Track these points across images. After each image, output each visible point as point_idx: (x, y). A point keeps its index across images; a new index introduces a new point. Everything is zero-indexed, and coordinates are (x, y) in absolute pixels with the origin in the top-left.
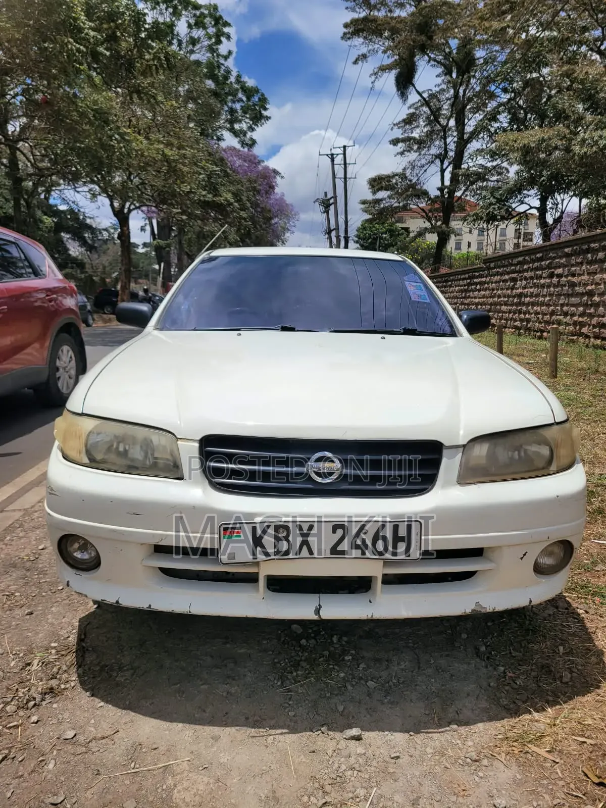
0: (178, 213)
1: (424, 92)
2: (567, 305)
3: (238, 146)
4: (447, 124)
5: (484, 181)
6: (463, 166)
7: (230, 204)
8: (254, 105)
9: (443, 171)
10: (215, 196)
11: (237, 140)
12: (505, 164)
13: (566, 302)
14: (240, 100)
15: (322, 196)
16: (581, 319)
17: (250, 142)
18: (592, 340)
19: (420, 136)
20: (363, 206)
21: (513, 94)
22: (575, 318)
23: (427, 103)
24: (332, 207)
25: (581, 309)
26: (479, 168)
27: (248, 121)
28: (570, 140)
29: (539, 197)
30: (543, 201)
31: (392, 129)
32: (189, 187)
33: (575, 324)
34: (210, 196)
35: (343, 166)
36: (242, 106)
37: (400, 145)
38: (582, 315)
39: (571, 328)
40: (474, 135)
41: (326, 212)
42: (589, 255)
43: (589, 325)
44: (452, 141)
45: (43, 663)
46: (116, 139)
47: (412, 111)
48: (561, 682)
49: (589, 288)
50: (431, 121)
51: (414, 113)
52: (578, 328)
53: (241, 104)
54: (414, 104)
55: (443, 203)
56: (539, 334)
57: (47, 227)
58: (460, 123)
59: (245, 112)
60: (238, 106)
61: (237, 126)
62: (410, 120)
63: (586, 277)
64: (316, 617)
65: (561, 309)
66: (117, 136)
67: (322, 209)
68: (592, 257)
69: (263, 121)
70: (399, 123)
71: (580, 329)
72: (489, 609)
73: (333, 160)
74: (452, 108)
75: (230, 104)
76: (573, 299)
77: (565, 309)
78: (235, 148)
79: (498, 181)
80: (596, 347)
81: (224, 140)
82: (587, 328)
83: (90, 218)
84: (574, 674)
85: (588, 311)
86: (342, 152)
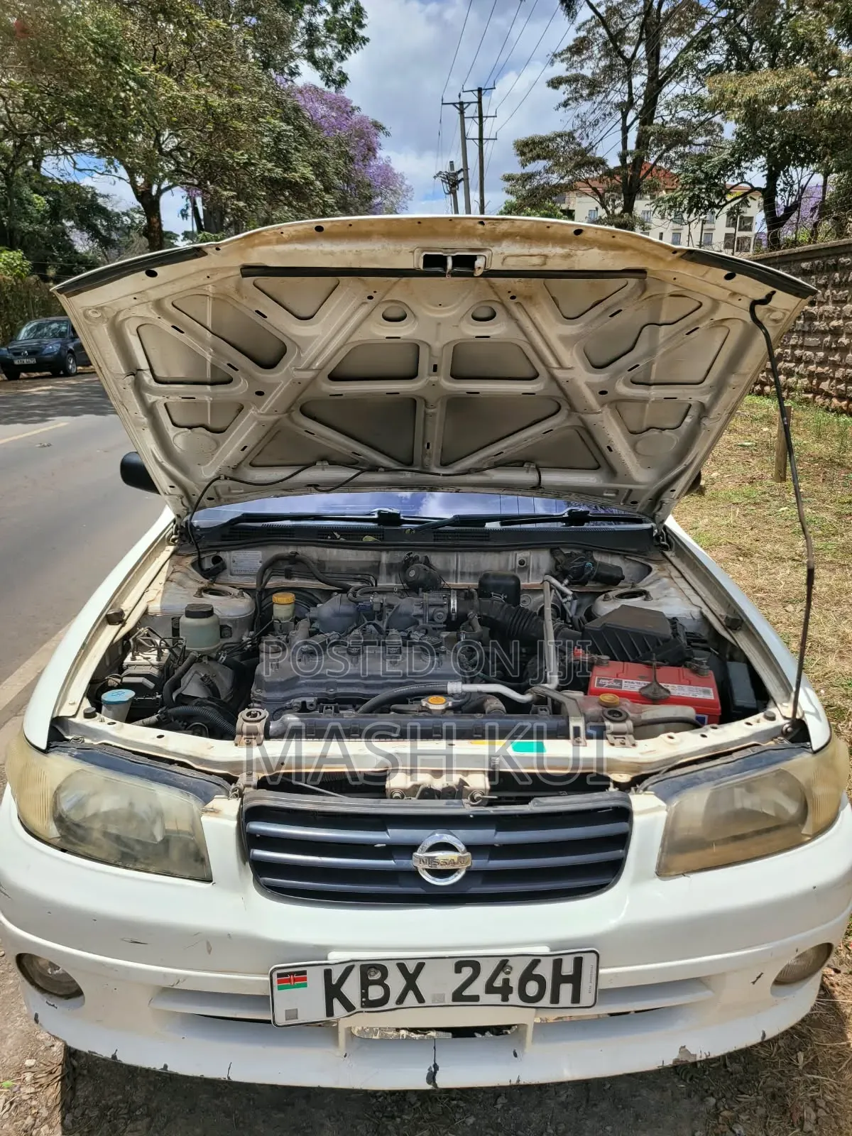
0: (233, 197)
1: (599, 5)
2: (802, 347)
3: (321, 84)
4: (634, 55)
5: (685, 146)
6: (655, 121)
7: (309, 183)
8: (344, 19)
9: (625, 130)
10: (285, 170)
11: (318, 74)
12: (718, 119)
13: (800, 342)
14: (325, 11)
15: (446, 168)
16: (820, 369)
17: (338, 78)
18: (835, 401)
19: (593, 73)
20: (507, 185)
21: (732, 11)
22: (812, 368)
23: (604, 22)
24: (462, 185)
25: (821, 354)
26: (679, 123)
27: (334, 43)
28: (817, 88)
29: (766, 172)
30: (772, 178)
31: (552, 63)
32: (246, 156)
33: (811, 375)
34: (279, 170)
35: (477, 120)
36: (326, 21)
37: (563, 87)
38: (822, 363)
39: (805, 381)
40: (674, 72)
41: (453, 192)
42: (837, 275)
43: (832, 379)
44: (639, 81)
45: (11, 1103)
46: (131, 89)
47: (582, 34)
48: (802, 1130)
49: (835, 323)
50: (610, 50)
51: (584, 38)
52: (815, 382)
53: (324, 17)
54: (584, 24)
55: (625, 177)
56: (758, 388)
57: (38, 211)
58: (654, 56)
59: (330, 30)
60: (320, 20)
61: (318, 53)
62: (579, 48)
63: (830, 307)
64: (430, 1087)
65: (792, 352)
66: (132, 84)
67: (446, 187)
68: (841, 278)
69: (357, 44)
70: (562, 54)
71: (818, 384)
72: (701, 1056)
73: (462, 112)
74: (642, 30)
75: (307, 17)
76: (810, 339)
77: (798, 352)
78: (316, 89)
79: (706, 144)
80: (839, 411)
81: (299, 74)
82: (828, 382)
83: (104, 196)
84: (822, 1113)
85: (832, 359)
86: (477, 100)
